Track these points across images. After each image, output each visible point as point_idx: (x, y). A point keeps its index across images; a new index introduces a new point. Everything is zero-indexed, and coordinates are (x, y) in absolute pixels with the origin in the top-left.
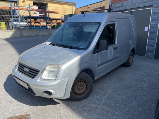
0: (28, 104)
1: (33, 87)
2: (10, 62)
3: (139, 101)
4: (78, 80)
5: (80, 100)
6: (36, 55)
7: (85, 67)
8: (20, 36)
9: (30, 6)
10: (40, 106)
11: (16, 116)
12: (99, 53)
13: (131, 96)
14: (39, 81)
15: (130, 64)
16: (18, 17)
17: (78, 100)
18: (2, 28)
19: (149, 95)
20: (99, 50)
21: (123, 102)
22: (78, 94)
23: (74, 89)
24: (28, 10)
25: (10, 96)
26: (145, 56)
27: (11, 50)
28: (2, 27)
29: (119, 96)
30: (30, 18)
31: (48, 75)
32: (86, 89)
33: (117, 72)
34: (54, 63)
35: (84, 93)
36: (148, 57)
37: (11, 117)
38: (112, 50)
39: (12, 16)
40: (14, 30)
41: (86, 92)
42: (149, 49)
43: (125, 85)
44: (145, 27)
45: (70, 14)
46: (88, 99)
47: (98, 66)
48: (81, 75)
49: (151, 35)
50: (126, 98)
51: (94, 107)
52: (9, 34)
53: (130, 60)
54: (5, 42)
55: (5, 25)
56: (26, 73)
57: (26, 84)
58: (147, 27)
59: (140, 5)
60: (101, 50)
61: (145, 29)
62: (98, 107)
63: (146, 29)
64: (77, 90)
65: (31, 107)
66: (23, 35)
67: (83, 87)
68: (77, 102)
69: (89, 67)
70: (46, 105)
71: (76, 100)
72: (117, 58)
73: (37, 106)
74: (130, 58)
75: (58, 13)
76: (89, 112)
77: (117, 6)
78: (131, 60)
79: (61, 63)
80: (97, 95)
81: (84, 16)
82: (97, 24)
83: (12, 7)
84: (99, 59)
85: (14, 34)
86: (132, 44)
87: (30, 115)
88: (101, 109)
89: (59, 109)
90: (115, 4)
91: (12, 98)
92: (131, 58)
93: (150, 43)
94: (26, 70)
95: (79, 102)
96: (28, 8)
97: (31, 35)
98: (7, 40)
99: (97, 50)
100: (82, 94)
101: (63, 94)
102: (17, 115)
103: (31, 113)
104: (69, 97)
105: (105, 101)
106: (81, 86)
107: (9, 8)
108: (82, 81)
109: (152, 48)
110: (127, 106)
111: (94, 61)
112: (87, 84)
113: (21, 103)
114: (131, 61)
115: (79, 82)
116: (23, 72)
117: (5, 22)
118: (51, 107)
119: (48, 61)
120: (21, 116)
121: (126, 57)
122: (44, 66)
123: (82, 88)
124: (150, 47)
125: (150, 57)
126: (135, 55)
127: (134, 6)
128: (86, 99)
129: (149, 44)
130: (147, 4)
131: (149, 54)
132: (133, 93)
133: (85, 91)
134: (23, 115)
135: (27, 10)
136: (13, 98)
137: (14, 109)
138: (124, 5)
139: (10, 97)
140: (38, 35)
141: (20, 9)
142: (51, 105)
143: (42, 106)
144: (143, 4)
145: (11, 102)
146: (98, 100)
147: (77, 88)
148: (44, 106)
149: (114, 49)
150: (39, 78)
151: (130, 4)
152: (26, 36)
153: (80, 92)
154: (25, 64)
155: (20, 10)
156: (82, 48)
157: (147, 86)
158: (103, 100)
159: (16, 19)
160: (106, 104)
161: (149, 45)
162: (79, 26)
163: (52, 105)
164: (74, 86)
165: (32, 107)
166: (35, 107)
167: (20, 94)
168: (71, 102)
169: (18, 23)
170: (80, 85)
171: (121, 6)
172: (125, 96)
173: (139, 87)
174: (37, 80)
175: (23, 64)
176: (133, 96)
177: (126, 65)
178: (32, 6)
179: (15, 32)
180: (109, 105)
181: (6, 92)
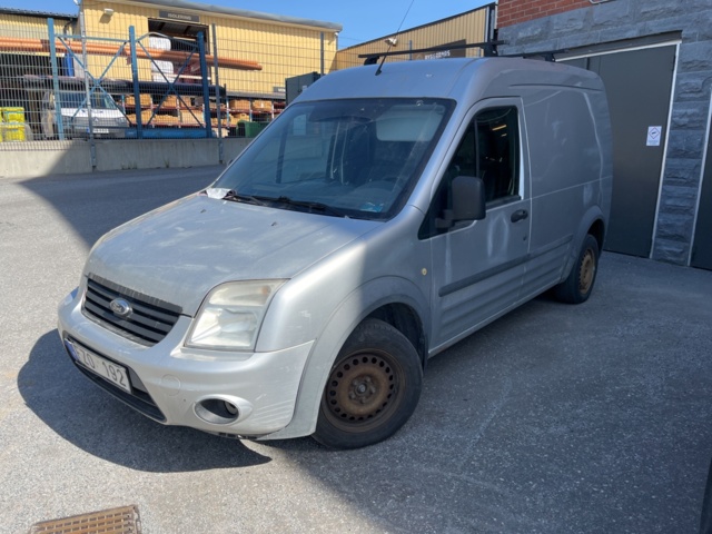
0: (128, 464)
1: (151, 383)
2: (44, 281)
3: (628, 450)
4: (353, 355)
5: (364, 446)
6: (163, 244)
7: (387, 298)
8: (89, 169)
9: (136, 38)
10: (182, 471)
11: (76, 513)
12: (448, 234)
13: (593, 429)
14: (178, 357)
15: (583, 292)
16: (81, 86)
17: (353, 448)
18: (9, 134)
19: (674, 424)
20: (446, 223)
21: (555, 455)
22: (352, 418)
23: (333, 393)
24: (128, 52)
25: (47, 429)
26: (647, 257)
27: (50, 230)
28: (11, 130)
29: (536, 431)
30: (136, 88)
31: (219, 328)
32: (389, 396)
34: (245, 275)
35: (379, 415)
36: (661, 259)
37: (54, 517)
38: (506, 222)
39: (55, 78)
40: (63, 144)
41: (387, 407)
42: (668, 226)
43: (561, 381)
44: (650, 128)
45: (315, 74)
46: (398, 441)
47: (441, 295)
48: (366, 332)
49: (677, 161)
50: (571, 439)
51: (426, 475)
52: (41, 159)
53: (582, 272)
54: (25, 194)
55: (23, 119)
56: (122, 323)
57: (123, 370)
58: (659, 128)
59: (626, 31)
60: (457, 224)
61: (649, 138)
62: (445, 474)
63: (653, 136)
64: (350, 397)
65: (143, 477)
66: (102, 167)
67: (377, 388)
68: (349, 452)
69: (402, 295)
70: (209, 468)
71: (344, 447)
72: (526, 259)
74: (584, 263)
75: (260, 69)
76: (404, 498)
77: (521, 35)
78: (588, 275)
79: (279, 273)
80: (439, 425)
81: (379, 72)
82: (435, 105)
83: (57, 40)
84: (448, 264)
85: (61, 162)
86: (593, 203)
87: (137, 512)
88: (455, 483)
89: (269, 486)
90: (515, 26)
91: (56, 435)
93: (670, 197)
94: (123, 310)
95: (357, 455)
96: (128, 44)
97: (140, 165)
98: (31, 184)
99: (437, 220)
100: (370, 416)
101: (288, 416)
102: (81, 509)
103: (140, 501)
104: (312, 430)
105: (474, 449)
106: (369, 380)
107: (40, 46)
108: (370, 358)
109: (678, 220)
110: (574, 473)
111: (424, 271)
112: (391, 373)
113: (97, 460)
114: (587, 278)
115: (356, 362)
116: (109, 318)
117: (23, 108)
118: (230, 474)
119: (218, 268)
120: (99, 515)
121: (565, 258)
122: (204, 288)
123: (371, 393)
124: (672, 218)
125: (674, 259)
126: (603, 253)
127: (597, 36)
128: (389, 442)
129: (669, 202)
130: (655, 27)
131: (668, 247)
132: (602, 416)
133: (385, 404)
134: (107, 510)
135: (123, 53)
136: (62, 435)
137: (64, 485)
138: (554, 32)
139: (46, 433)
140: (171, 165)
141: (92, 49)
142: (231, 466)
144: (640, 25)
145: (51, 452)
146: (445, 445)
147: (350, 390)
148: (198, 469)
149: (515, 219)
150: (181, 344)
151: (580, 27)
152: (114, 168)
153: (363, 410)
154: (118, 283)
155: (90, 52)
156: (370, 210)
157: (662, 386)
158: (464, 444)
159: (75, 92)
160: (481, 463)
161: (666, 210)
162: (356, 118)
163: (238, 469)
164: (337, 379)
165: (145, 474)
166: (161, 474)
167: (90, 419)
168: (320, 455)
169: (82, 114)
170: (361, 377)
171: (541, 33)
172: (563, 429)
173: (627, 391)
174: (173, 353)
175: (105, 280)
176: (600, 427)
177: (565, 294)
178: (143, 37)
179: (69, 151)
180: (495, 468)
181: (28, 409)
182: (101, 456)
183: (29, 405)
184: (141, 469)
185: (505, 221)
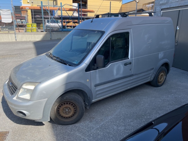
0: (13, 121)
7: (72, 88)
8: (50, 39)
9: (62, 6)
13: (131, 130)
14: (15, 99)
15: (160, 84)
18: (32, 30)
21: (114, 136)
22: (64, 117)
23: (58, 111)
24: (60, 9)
28: (33, 29)
29: (115, 127)
30: (62, 19)
32: (75, 113)
33: (137, 93)
35: (72, 117)
39: (43, 16)
40: (44, 33)
43: (133, 113)
46: (77, 125)
47: (95, 86)
48: (66, 97)
50: (123, 132)
52: (39, 37)
53: (159, 78)
55: (36, 26)
56: (10, 88)
62: (82, 137)
66: (53, 38)
67: (71, 111)
69: (78, 87)
72: (132, 76)
73: (21, 124)
74: (160, 75)
75: (94, 12)
77: (161, 3)
78: (162, 79)
79: (39, 81)
82: (99, 33)
83: (43, 7)
85: (44, 38)
86: (164, 58)
87: (8, 133)
90: (159, 0)
92: (162, 75)
95: (65, 127)
96: (60, 7)
98: (36, 44)
99: (93, 66)
100: (69, 117)
101: (41, 117)
103: (11, 131)
105: (94, 130)
106: (68, 108)
107: (40, 8)
108: (68, 103)
111: (88, 80)
112: (75, 107)
115: (64, 104)
117: (36, 24)
119: (28, 78)
121: (151, 74)
122: (22, 83)
123: (69, 112)
127: (182, 3)
128: (75, 125)
132: (137, 126)
133: (73, 115)
134: (2, 132)
138: (170, 2)
142: (35, 125)
143: (25, 125)
146: (88, 128)
147: (63, 110)
148: (27, 125)
149: (126, 65)
150: (16, 96)
152: (56, 39)
153: (67, 116)
158: (93, 128)
160: (93, 135)
164: (59, 107)
165: (15, 124)
170: (66, 107)
171: (166, 2)
172: (123, 128)
174: (14, 98)
178: (63, 6)
179: (46, 35)
180: (95, 137)
181: (1, 103)
182: (9, 118)
183: (2, 102)
184: (15, 123)
185: (121, 65)
